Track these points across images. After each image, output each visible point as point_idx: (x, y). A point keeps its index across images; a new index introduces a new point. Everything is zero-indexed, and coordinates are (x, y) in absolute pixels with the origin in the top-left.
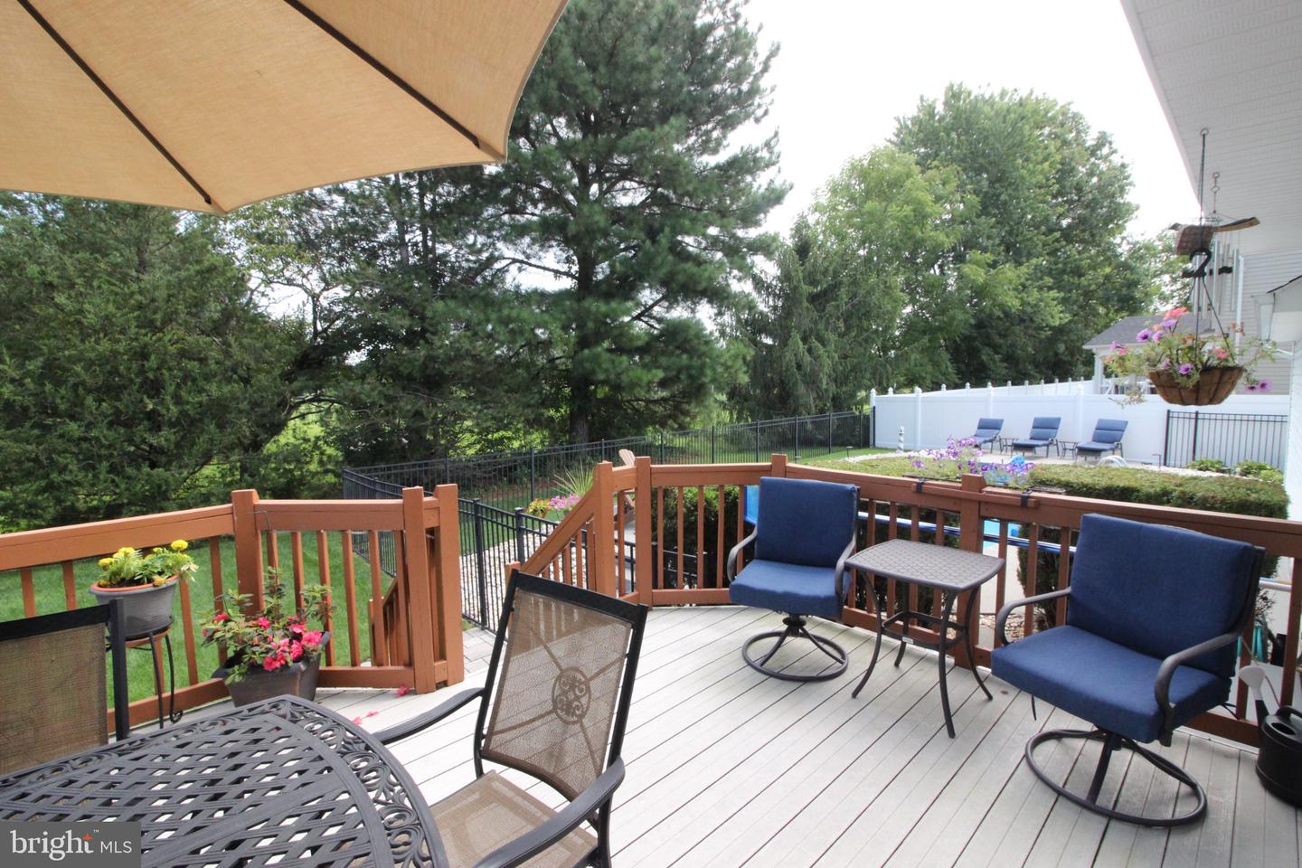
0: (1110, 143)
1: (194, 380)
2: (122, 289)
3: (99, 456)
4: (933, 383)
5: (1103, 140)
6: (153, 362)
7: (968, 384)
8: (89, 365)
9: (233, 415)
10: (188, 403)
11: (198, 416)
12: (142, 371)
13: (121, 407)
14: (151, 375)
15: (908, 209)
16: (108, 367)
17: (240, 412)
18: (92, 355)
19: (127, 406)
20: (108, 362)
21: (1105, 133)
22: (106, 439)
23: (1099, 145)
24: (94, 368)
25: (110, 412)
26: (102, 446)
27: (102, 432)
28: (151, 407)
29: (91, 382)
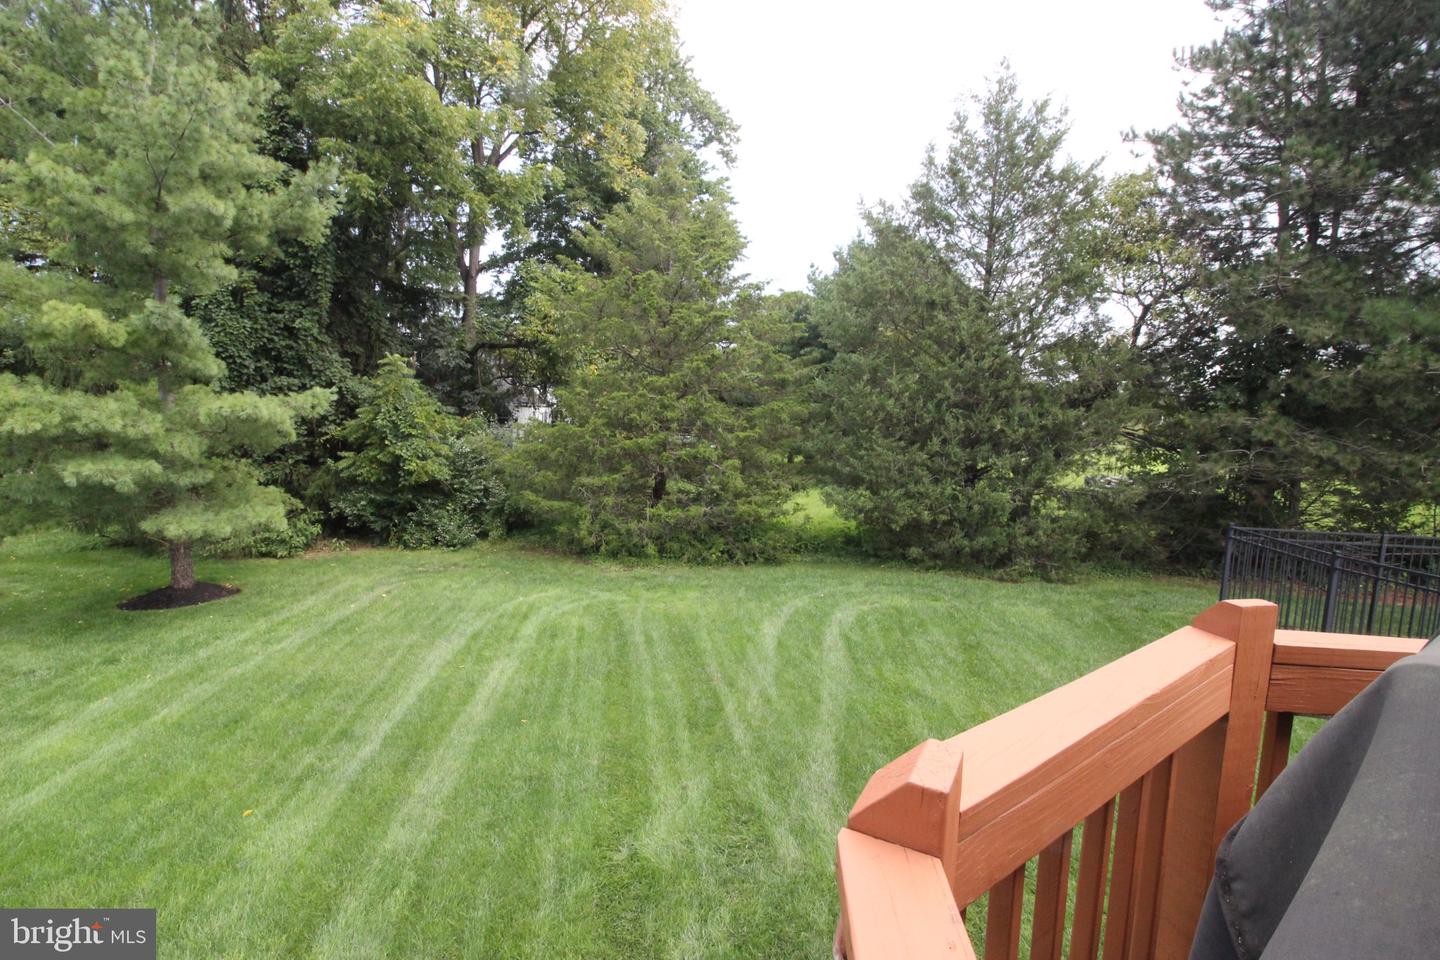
28: (999, 427)
29: (954, 398)
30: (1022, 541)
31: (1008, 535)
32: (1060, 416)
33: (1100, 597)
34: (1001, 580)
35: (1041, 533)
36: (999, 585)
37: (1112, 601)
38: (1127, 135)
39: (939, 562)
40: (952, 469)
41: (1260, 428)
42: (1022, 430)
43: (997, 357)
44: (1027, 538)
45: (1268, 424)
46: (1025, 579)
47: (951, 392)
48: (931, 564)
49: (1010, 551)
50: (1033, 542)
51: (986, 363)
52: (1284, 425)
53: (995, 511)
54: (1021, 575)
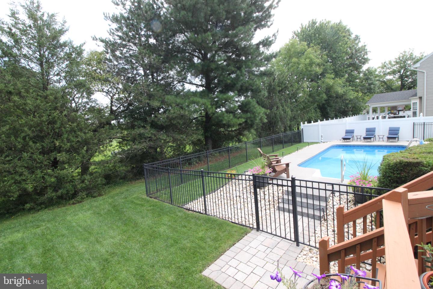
0: (359, 39)
1: (75, 132)
2: (43, 94)
3: (36, 167)
4: (315, 120)
5: (357, 38)
6: (58, 125)
7: (325, 119)
8: (30, 127)
9: (91, 146)
10: (73, 141)
11: (77, 147)
12: (53, 129)
13: (45, 145)
14: (57, 130)
15: (308, 60)
16: (39, 128)
17: (94, 144)
18: (32, 123)
19: (47, 145)
20: (38, 126)
21: (357, 36)
22: (39, 160)
23: (355, 40)
24: (32, 129)
25: (40, 147)
26: (37, 163)
27: (37, 157)
28: (58, 144)
29: (32, 135)
30: (79, 187)
31: (73, 186)
32: (84, 137)
33: (112, 197)
34: (74, 204)
35: (86, 181)
36: (73, 206)
37: (116, 198)
38: (94, 38)
39: (43, 206)
40: (38, 165)
41: (147, 133)
42: (69, 144)
43: (50, 115)
44: (81, 185)
45: (148, 131)
46: (85, 200)
47: (29, 132)
48: (39, 208)
49: (75, 191)
50: (84, 185)
51: (44, 118)
52: (153, 131)
53: (64, 178)
54: (82, 199)
